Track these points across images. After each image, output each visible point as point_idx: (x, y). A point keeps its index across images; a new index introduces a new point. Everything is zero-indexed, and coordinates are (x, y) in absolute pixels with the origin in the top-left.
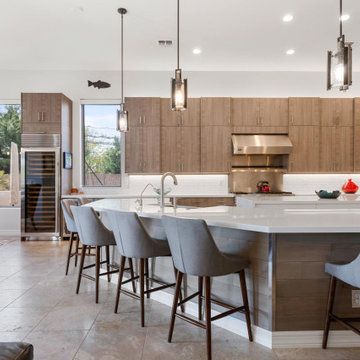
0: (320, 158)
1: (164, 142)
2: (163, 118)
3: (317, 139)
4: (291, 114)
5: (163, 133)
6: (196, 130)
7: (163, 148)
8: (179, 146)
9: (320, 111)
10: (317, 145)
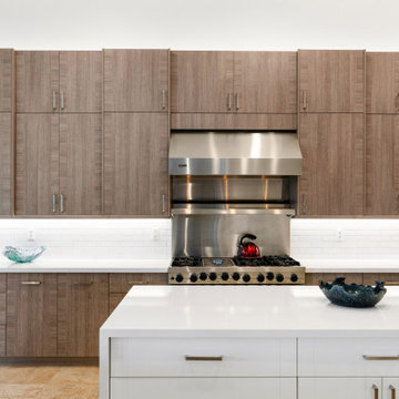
0: (367, 184)
1: (21, 148)
2: (21, 93)
3: (360, 144)
4: (303, 86)
5: (21, 127)
6: (93, 120)
7: (21, 160)
8: (55, 156)
9: (368, 81)
10: (360, 156)
